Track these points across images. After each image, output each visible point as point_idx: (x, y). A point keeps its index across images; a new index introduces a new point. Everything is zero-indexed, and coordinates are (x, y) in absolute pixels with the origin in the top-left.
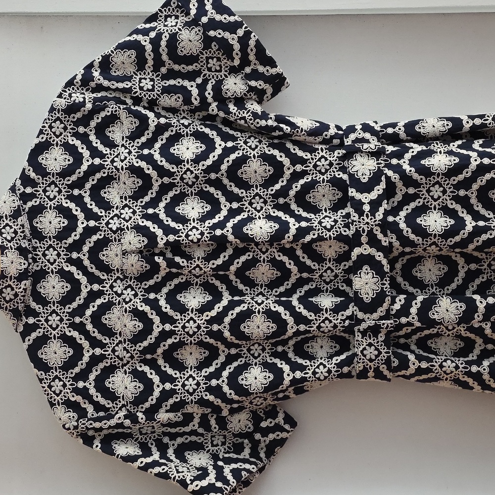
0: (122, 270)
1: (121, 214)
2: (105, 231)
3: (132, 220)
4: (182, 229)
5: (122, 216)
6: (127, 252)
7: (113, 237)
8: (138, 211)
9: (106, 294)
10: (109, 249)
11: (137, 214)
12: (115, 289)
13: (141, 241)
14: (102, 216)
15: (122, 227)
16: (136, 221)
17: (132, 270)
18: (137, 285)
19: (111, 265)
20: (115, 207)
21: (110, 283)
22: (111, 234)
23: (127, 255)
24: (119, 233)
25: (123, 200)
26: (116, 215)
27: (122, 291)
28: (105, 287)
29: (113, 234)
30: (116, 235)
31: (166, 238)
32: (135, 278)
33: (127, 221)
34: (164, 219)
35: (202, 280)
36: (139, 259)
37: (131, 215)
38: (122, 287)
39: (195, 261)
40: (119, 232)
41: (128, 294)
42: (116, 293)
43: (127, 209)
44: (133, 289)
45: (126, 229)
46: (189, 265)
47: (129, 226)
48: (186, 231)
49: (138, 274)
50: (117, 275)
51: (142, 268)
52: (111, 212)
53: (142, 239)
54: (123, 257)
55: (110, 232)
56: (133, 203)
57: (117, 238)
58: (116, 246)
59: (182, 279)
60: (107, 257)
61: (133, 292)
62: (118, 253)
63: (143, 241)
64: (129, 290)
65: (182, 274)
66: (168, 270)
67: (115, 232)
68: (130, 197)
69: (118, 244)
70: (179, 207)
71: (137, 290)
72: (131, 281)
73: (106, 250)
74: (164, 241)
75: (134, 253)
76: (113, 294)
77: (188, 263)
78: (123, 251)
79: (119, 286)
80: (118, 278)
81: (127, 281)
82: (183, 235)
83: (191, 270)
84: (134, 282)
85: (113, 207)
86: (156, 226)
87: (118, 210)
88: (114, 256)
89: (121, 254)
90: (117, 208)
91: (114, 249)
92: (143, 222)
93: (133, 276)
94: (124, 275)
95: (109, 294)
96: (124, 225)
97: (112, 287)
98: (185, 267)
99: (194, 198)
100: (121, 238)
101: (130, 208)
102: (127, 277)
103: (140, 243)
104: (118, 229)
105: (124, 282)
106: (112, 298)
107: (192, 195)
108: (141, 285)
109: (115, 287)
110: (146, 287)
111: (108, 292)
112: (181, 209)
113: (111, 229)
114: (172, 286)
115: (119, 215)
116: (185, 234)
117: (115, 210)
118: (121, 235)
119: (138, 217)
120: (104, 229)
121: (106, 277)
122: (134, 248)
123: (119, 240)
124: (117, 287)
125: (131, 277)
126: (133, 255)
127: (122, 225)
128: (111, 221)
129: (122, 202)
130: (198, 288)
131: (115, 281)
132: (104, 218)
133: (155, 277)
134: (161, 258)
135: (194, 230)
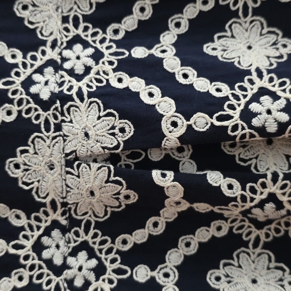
0: (64, 204)
1: (64, 60)
2: (20, 102)
3: (92, 74)
4: (231, 98)
5: (67, 65)
6: (77, 159)
7: (42, 120)
8: (106, 52)
9: (24, 267)
10: (31, 151)
11: (105, 59)
12: (46, 254)
13: (116, 131)
14: (16, 65)
15: (65, 92)
16: (103, 77)
17: (90, 203)
18: (103, 243)
19: (37, 192)
20: (49, 44)
21: (35, 238)
22: (36, 110)
23: (78, 166)
24: (56, 109)
25: (71, 26)
26: (51, 63)
27: (65, 258)
28: (22, 247)
29: (40, 112)
30: (51, 112)
31: (186, 123)
32: (98, 225)
33: (79, 78)
34: (176, 71)
35: (273, 233)
36: (109, 176)
37: (90, 62)
38: (64, 249)
39: (264, 185)
40: (58, 104)
41: (80, 269)
42: (49, 263)
43: (78, 47)
44: (91, 254)
45: (75, 97)
46: (248, 194)
47: (85, 90)
48: (243, 101)
49: (106, 214)
50: (53, 216)
51: (118, 199)
52: (39, 55)
53: (119, 123)
54: (68, 173)
55: (33, 105)
56: (94, 34)
57: (52, 120)
58: (48, 141)
59: (219, 229)
60: (26, 170)
61: (94, 263)
62: (55, 162)
63: (122, 130)
64: (83, 255)
65: (221, 217)
66: (185, 206)
67: (45, 105)
68: (86, 18)
69: (54, 138)
70: (211, 45)
71: (103, 256)
72: (87, 232)
73: (23, 152)
74: (181, 131)
75: (95, 161)
76: (40, 267)
77: (244, 189)
78: (67, 155)
79: (58, 247)
80: (55, 224)
81: (77, 234)
82: (236, 114)
83: (251, 208)
84: (95, 236)
85: (44, 43)
86: (156, 90)
87: (57, 50)
88: (43, 169)
89: (63, 162)
90: (54, 45)
91: (43, 151)
92: (120, 80)
93: (93, 219)
94: (70, 219)
95: (32, 268)
96: (70, 88)
97: (38, 247)
98: (235, 199)
99: (252, 22)
100: (63, 121)
101: (86, 45)
102: (78, 223)
103: (113, 134)
104: (54, 97)
105: (71, 235)
106: (40, 277)
107: (246, 15)
108: (113, 242)
109: (48, 247)
110: (127, 248)
111: (29, 263)
112: (220, 49)
113: (36, 98)
114: (192, 246)
115: (59, 61)
116: (239, 109)
117: (48, 49)
118: (63, 114)
119: (108, 68)
120: (17, 97)
121: (23, 222)
122: (97, 149)
123: (58, 128)
124: (53, 250)
125: (88, 223)
126: (95, 166)
127: (65, 87)
128: (37, 77)
129: (67, 30)
130: (259, 255)
131: (47, 232)
132: (21, 70)
133: (149, 223)
134: (170, 175)
135: (266, 99)
